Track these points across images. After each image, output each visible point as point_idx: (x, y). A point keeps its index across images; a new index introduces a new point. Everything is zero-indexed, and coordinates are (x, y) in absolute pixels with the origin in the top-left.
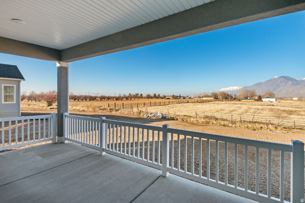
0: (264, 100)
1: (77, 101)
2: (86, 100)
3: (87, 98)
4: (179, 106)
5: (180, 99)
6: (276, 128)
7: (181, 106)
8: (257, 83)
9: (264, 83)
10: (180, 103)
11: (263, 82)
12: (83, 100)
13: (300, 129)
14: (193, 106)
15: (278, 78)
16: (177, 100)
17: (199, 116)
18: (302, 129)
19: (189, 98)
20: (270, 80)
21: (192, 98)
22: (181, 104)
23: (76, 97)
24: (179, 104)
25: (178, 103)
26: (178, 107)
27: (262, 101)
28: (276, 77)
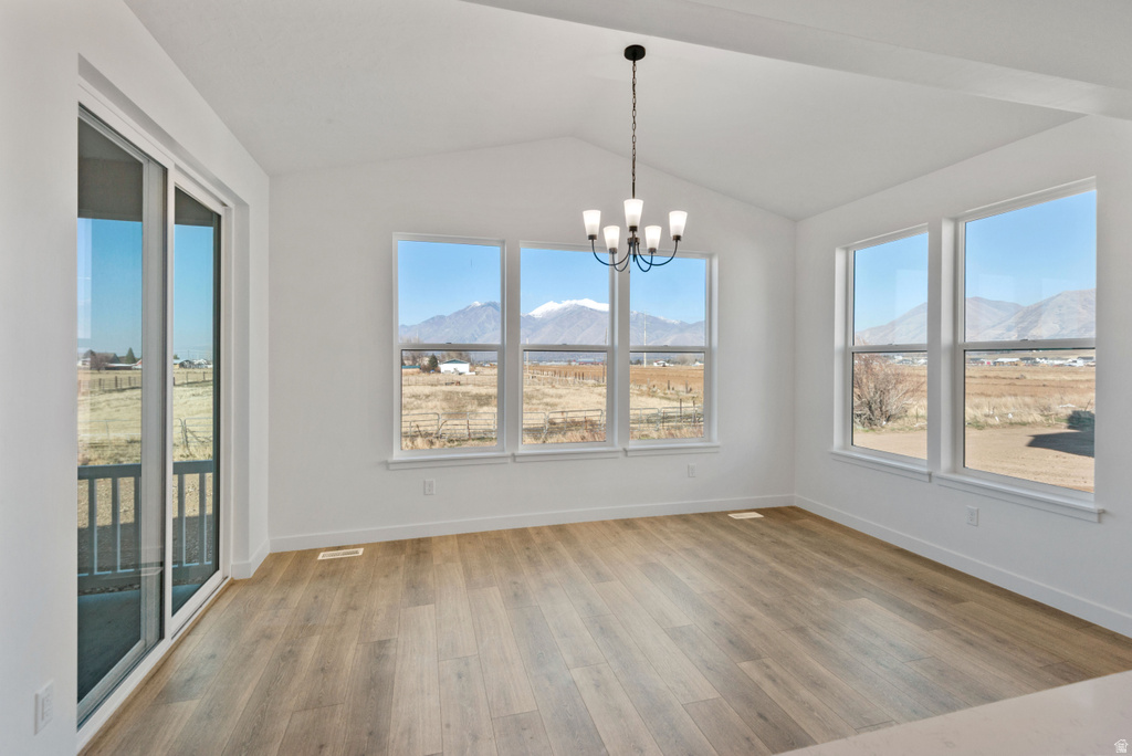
0: (444, 367)
4: (115, 403)
5: (129, 368)
6: (432, 443)
7: (128, 402)
8: (433, 318)
9: (450, 317)
10: (124, 390)
11: (446, 314)
13: (479, 439)
14: (192, 398)
15: (483, 306)
16: (111, 375)
17: (197, 438)
18: (483, 438)
19: (182, 365)
20: (462, 312)
21: (199, 364)
22: (128, 393)
24: (116, 395)
25: (110, 391)
26: (108, 409)
27: (439, 372)
28: (478, 304)
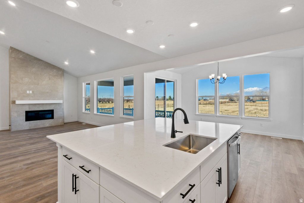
1: (101, 104)
2: (109, 102)
3: (110, 101)
12: (106, 102)
23: (101, 100)
